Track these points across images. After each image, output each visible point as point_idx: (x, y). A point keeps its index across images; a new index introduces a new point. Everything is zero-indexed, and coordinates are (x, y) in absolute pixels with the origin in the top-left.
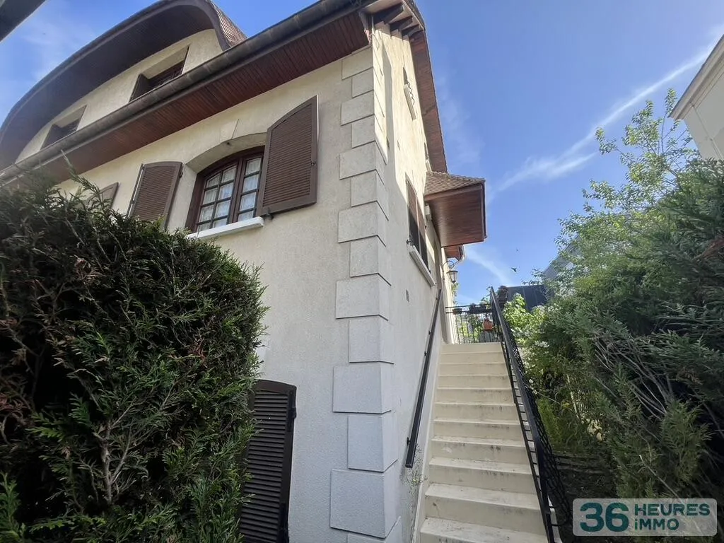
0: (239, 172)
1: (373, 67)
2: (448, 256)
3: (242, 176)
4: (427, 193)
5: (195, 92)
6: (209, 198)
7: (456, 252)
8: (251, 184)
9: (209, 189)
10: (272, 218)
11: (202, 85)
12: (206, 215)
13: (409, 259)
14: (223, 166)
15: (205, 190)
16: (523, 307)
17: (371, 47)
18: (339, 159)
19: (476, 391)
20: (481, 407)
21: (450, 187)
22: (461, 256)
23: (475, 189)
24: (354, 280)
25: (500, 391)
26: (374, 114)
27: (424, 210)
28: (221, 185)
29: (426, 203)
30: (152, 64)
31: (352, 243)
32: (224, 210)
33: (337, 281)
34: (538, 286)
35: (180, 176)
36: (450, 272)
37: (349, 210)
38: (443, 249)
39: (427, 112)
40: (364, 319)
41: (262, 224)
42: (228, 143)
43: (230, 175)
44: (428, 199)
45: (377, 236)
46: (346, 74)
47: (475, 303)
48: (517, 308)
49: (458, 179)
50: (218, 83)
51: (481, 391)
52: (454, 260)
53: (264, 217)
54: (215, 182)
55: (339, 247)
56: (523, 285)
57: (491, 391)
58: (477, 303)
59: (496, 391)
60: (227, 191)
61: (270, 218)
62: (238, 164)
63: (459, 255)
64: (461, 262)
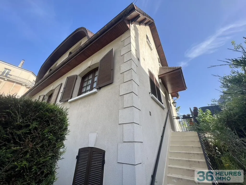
0: (93, 75)
1: (130, 36)
2: (172, 96)
3: (94, 76)
4: (159, 74)
5: (80, 54)
6: (85, 85)
7: (175, 95)
8: (96, 79)
9: (85, 82)
10: (100, 89)
11: (82, 51)
12: (84, 90)
13: (151, 99)
14: (89, 74)
15: (84, 82)
16: (211, 115)
17: (130, 30)
18: (120, 67)
19: (187, 153)
20: (189, 161)
21: (168, 71)
22: (178, 96)
23: (178, 71)
24: (125, 109)
25: (198, 154)
26: (131, 50)
27: (158, 81)
28: (88, 80)
29: (159, 78)
30: (73, 49)
31: (124, 95)
32: (89, 88)
33: (119, 109)
34: (215, 106)
35: (76, 79)
36: (173, 102)
37: (123, 84)
38: (170, 94)
39: (158, 47)
40: (128, 124)
41: (97, 91)
42: (89, 67)
43: (91, 77)
44: (160, 77)
45: (133, 92)
46: (122, 40)
47: (185, 115)
48: (208, 115)
49: (171, 68)
50: (86, 50)
51: (189, 153)
52: (175, 98)
53: (98, 89)
54: (87, 80)
55: (120, 97)
56: (208, 106)
57: (194, 153)
58: (186, 114)
59: (196, 154)
60: (90, 82)
61: (99, 89)
62: (93, 73)
63: (177, 96)
64: (178, 99)
